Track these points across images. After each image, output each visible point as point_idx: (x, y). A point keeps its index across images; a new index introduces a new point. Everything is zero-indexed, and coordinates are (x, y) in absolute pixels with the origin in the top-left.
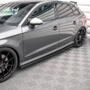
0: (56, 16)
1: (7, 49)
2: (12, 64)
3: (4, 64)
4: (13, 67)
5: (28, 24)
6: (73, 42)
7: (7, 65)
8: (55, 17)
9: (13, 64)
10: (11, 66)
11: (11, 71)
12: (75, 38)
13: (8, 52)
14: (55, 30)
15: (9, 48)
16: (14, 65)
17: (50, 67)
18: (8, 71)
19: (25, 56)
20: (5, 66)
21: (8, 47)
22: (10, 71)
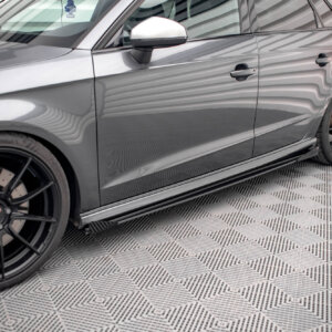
0: (245, 18)
1: (20, 143)
2: (42, 214)
3: (8, 211)
4: (48, 225)
5: (121, 45)
6: (315, 140)
7: (19, 218)
8: (241, 24)
9: (51, 214)
10: (40, 222)
11: (37, 245)
12: (321, 126)
13: (25, 159)
14: (238, 78)
15: (30, 141)
16: (53, 220)
17: (213, 236)
18: (25, 246)
19: (106, 182)
20: (9, 219)
21: (27, 135)
22: (33, 244)
